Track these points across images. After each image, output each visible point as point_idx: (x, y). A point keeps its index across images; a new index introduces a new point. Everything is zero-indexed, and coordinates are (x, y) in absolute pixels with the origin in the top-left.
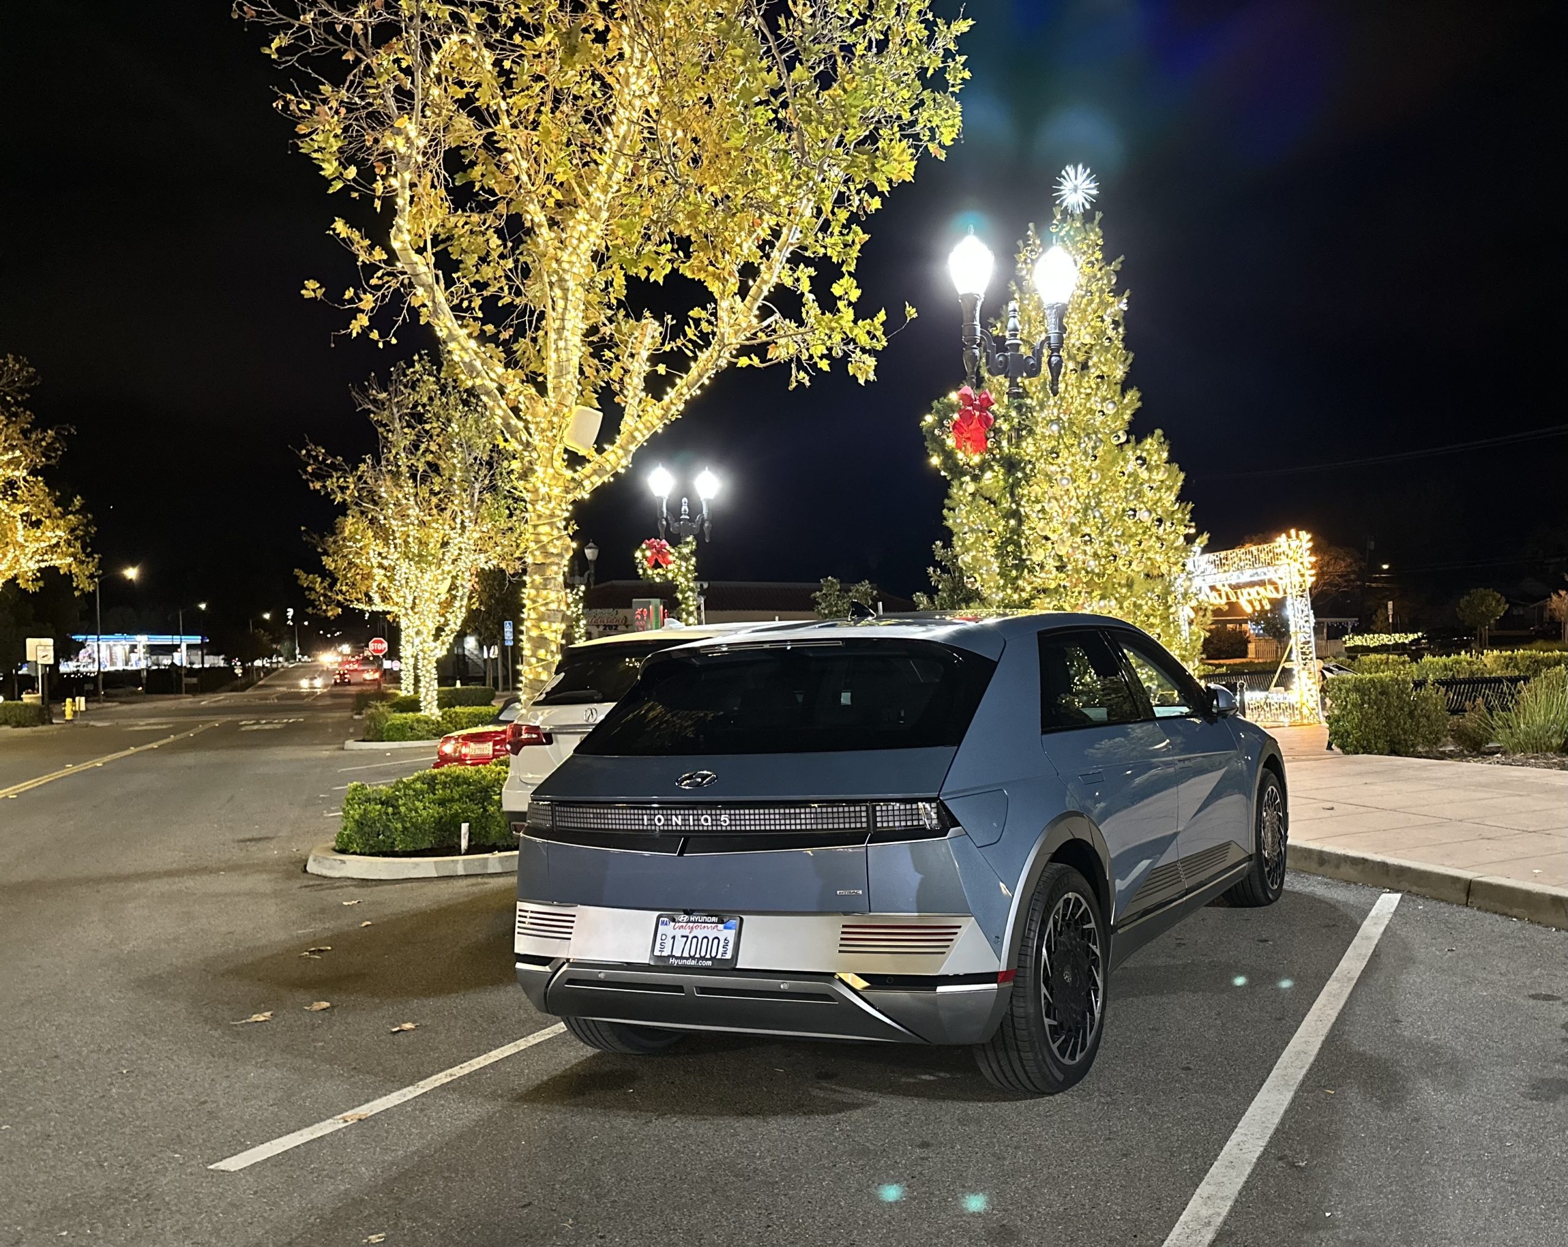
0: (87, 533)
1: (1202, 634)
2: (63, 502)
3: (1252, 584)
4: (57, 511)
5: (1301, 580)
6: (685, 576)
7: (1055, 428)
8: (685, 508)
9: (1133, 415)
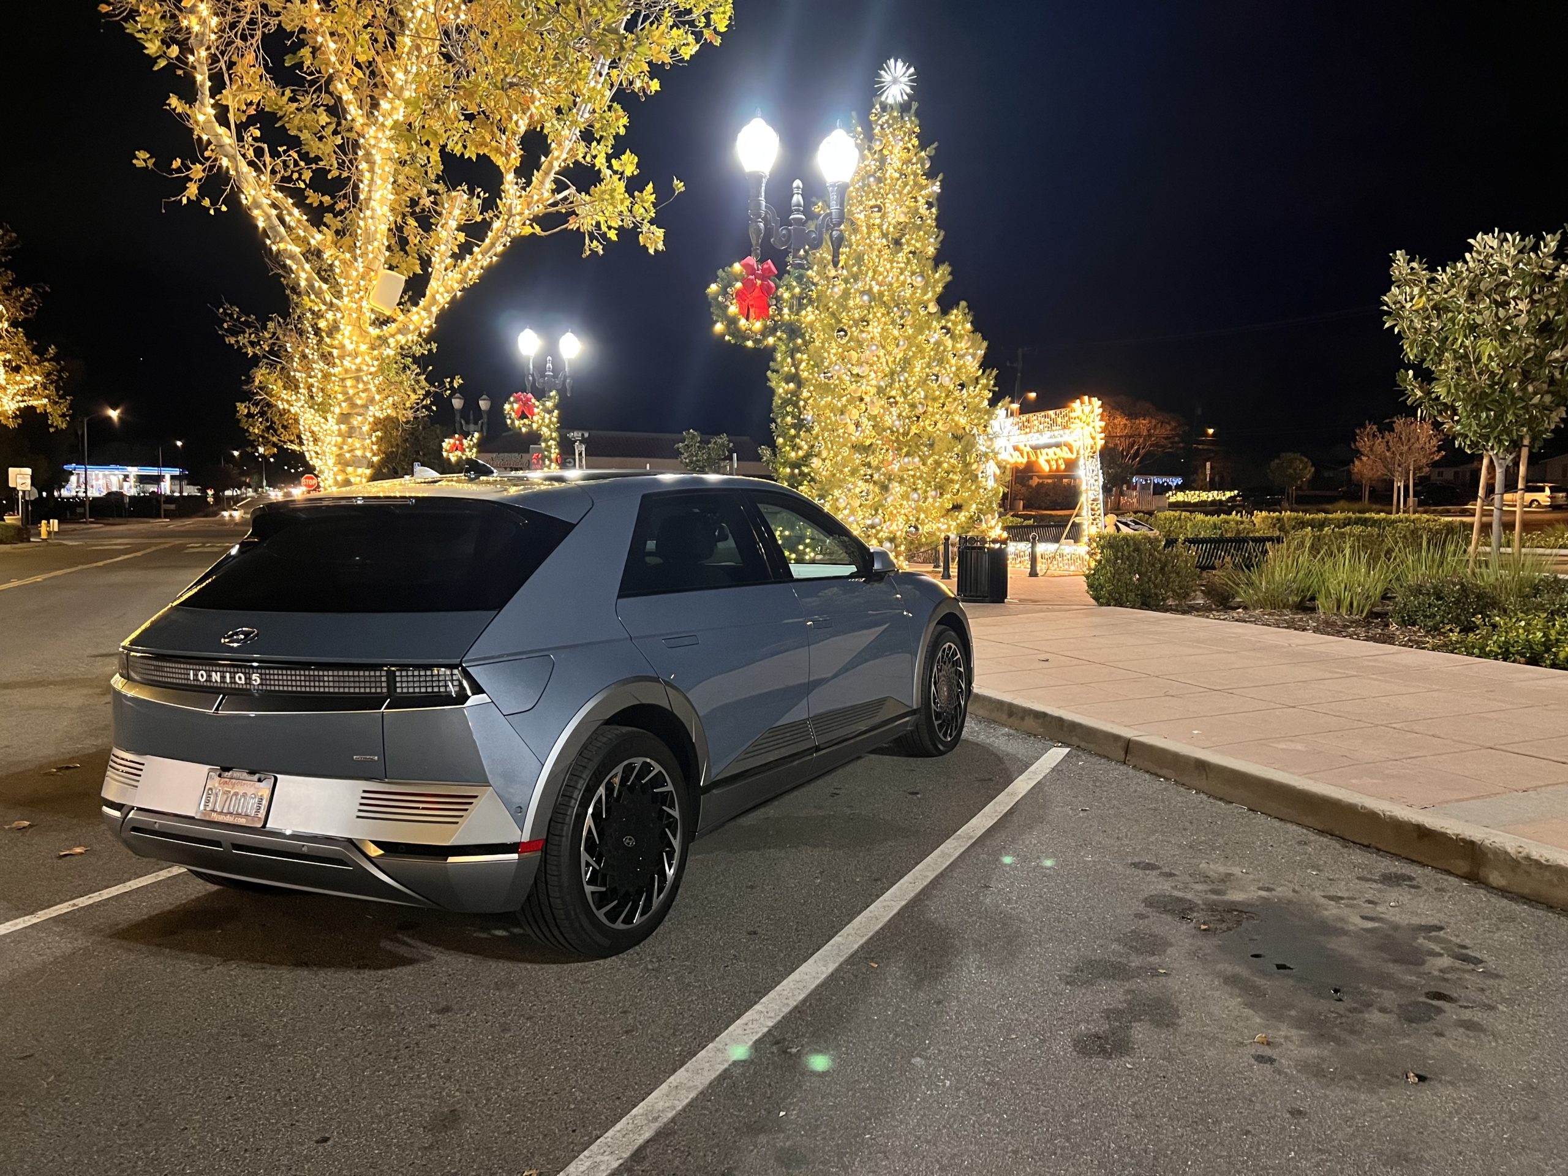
0: (60, 378)
1: (1001, 489)
2: (39, 351)
3: (1049, 446)
4: (35, 358)
5: (1092, 442)
6: (548, 426)
7: (866, 298)
8: (549, 365)
9: (944, 288)
